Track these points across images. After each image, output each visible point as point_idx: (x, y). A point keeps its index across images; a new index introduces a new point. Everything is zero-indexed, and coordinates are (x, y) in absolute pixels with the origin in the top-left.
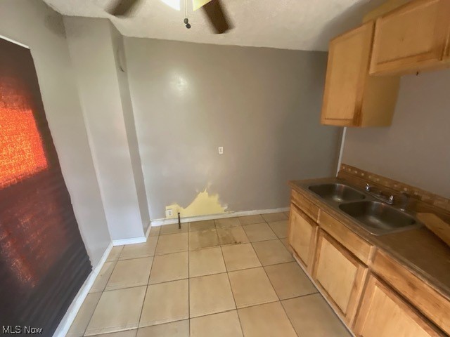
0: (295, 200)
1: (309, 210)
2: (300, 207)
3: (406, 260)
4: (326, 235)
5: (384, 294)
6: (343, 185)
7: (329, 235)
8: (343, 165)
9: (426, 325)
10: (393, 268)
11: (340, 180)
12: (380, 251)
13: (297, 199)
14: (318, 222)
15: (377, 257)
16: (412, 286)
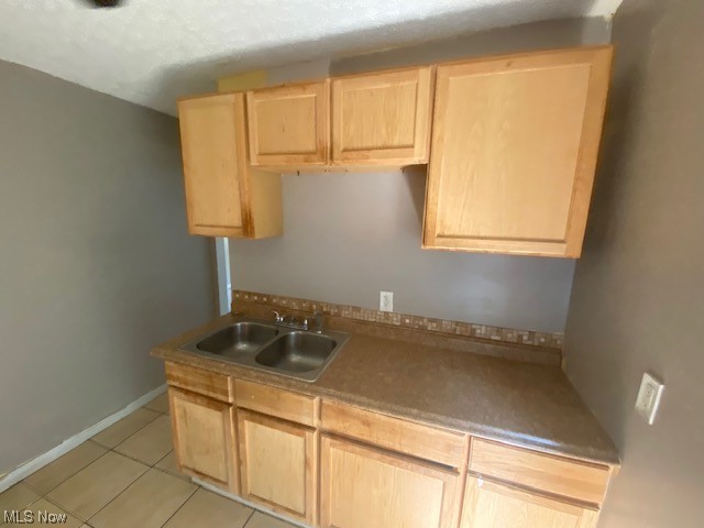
0: (178, 379)
1: (209, 388)
2: (190, 388)
3: (353, 397)
4: (248, 415)
5: (341, 452)
6: (246, 323)
7: (252, 412)
8: (235, 292)
9: (390, 459)
10: (343, 413)
11: (237, 314)
12: (327, 401)
13: (181, 375)
14: (231, 400)
15: (324, 410)
16: (367, 423)
